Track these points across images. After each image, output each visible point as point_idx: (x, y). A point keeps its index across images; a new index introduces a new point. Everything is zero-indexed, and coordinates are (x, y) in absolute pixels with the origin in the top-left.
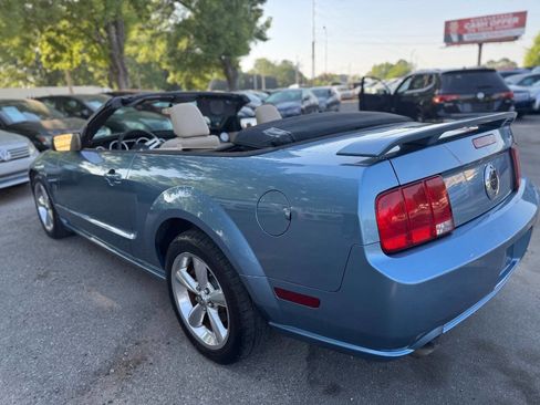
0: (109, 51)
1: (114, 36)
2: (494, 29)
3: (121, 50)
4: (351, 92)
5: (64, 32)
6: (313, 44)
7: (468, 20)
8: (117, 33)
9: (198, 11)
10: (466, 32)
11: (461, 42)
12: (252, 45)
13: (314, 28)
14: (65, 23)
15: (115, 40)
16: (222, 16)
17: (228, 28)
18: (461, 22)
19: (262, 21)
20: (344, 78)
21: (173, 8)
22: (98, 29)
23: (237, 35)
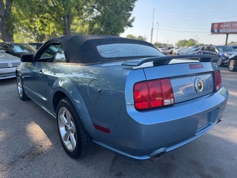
0: (64, 27)
1: (67, 21)
2: (234, 28)
3: (69, 27)
4: (167, 51)
5: (47, 18)
6: (152, 30)
7: (222, 23)
8: (68, 20)
9: (103, 13)
10: (221, 28)
11: (218, 33)
12: (125, 28)
13: (153, 23)
14: (47, 14)
15: (67, 23)
16: (113, 15)
17: (115, 21)
18: (219, 24)
19: (130, 18)
20: (165, 45)
21: (93, 11)
22: (60, 18)
23: (119, 24)
